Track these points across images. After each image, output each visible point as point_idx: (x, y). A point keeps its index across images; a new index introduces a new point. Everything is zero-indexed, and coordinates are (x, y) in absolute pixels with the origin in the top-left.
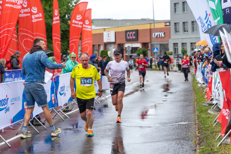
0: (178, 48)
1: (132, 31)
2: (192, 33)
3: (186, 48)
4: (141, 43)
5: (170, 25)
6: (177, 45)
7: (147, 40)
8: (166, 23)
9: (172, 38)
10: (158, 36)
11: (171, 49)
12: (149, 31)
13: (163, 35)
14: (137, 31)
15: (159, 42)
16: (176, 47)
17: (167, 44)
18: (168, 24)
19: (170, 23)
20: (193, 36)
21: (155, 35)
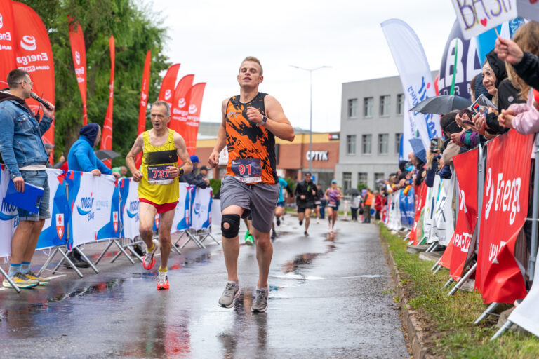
0: (350, 182)
2: (378, 155)
3: (366, 183)
4: (284, 169)
5: (338, 139)
6: (349, 176)
7: (295, 164)
8: (331, 134)
9: (341, 161)
10: (316, 158)
12: (300, 148)
13: (325, 157)
14: (278, 147)
15: (317, 168)
16: (349, 180)
17: (332, 174)
18: (335, 137)
19: (338, 134)
20: (381, 160)
21: (310, 155)
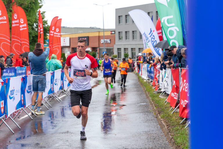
0: (121, 52)
1: (84, 37)
2: (133, 40)
3: (128, 53)
4: (91, 47)
5: (115, 34)
6: (120, 50)
7: (96, 45)
8: (111, 31)
9: (116, 44)
10: (105, 42)
11: (116, 53)
12: (98, 38)
13: (109, 41)
14: (88, 38)
15: (106, 47)
16: (120, 52)
17: (113, 49)
18: (113, 32)
19: (115, 31)
20: (134, 42)
21: (102, 41)
